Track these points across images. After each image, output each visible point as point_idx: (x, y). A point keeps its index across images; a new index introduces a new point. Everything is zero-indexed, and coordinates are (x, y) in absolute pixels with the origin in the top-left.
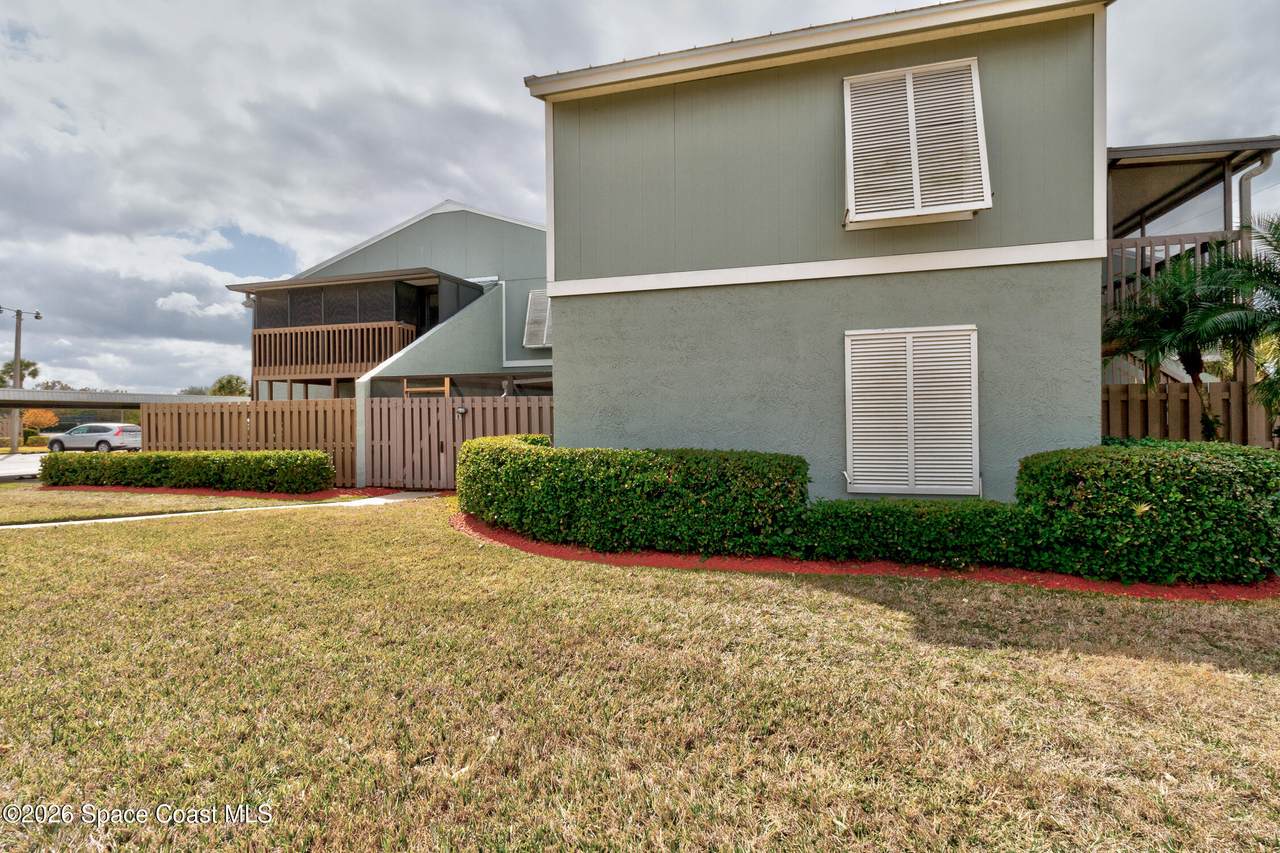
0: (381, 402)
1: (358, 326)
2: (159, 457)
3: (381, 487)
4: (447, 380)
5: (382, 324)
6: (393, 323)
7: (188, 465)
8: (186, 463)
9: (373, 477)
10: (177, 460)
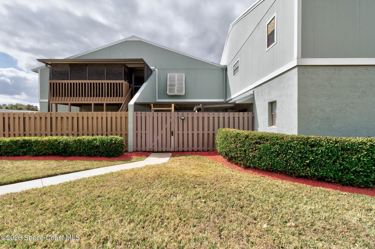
0: (141, 114)
1: (106, 81)
2: (24, 140)
3: (141, 151)
4: (173, 105)
5: (118, 82)
6: (123, 81)
7: (45, 144)
8: (43, 143)
9: (137, 147)
10: (36, 142)
